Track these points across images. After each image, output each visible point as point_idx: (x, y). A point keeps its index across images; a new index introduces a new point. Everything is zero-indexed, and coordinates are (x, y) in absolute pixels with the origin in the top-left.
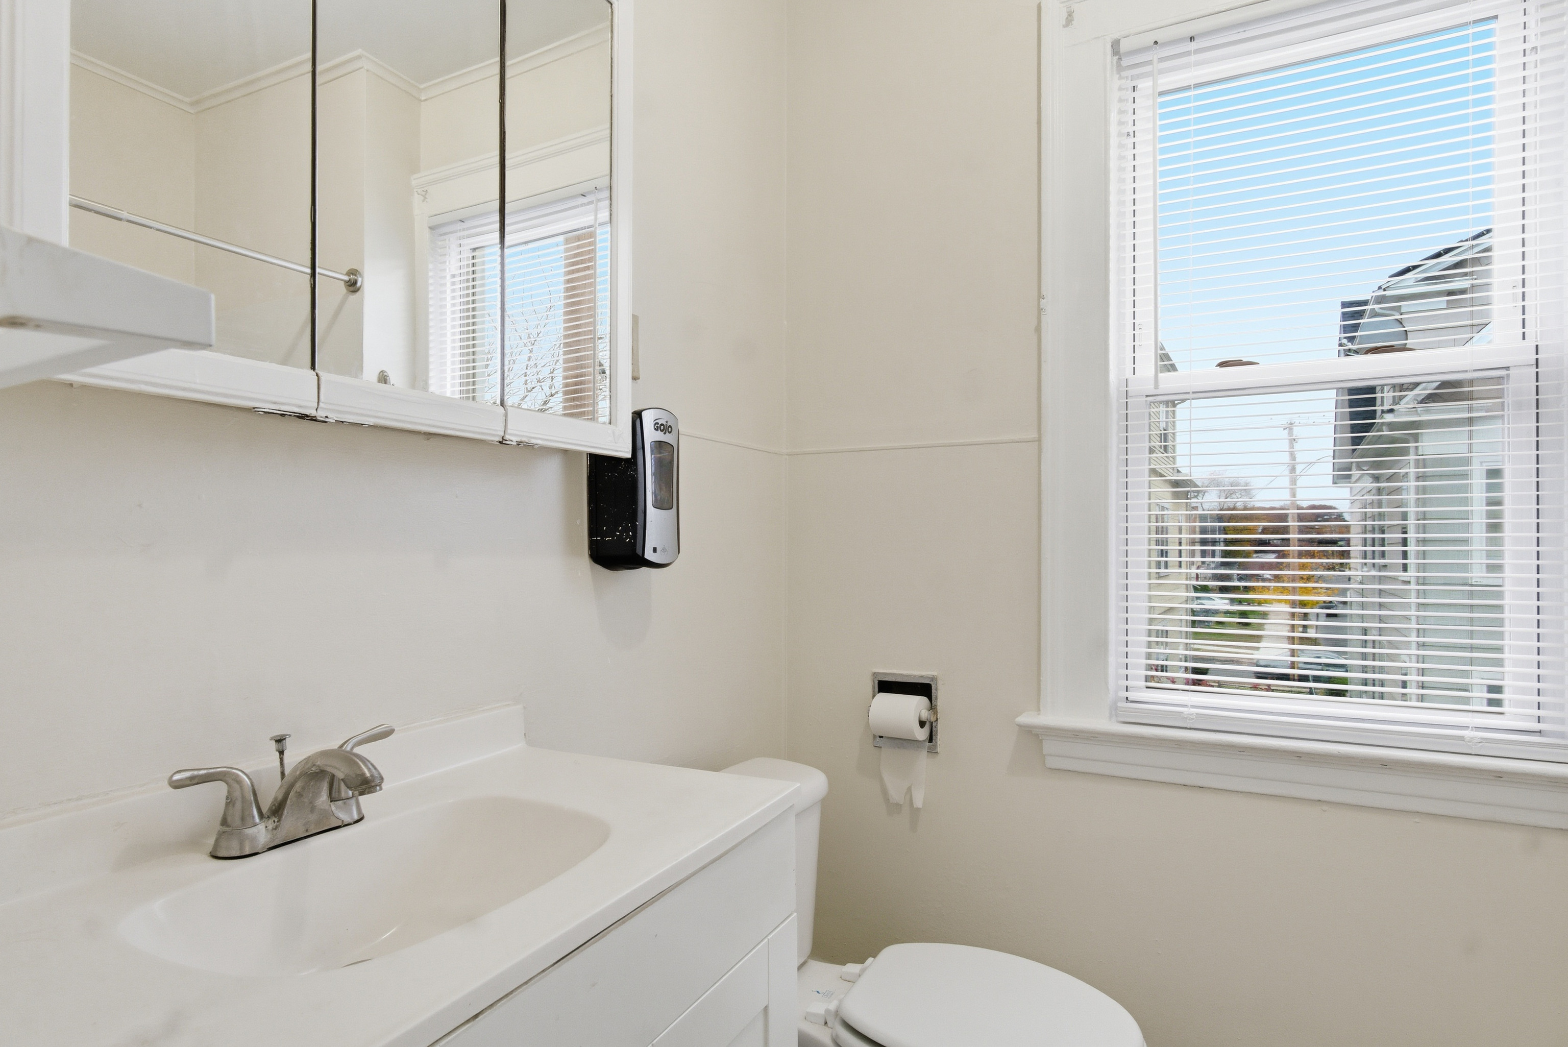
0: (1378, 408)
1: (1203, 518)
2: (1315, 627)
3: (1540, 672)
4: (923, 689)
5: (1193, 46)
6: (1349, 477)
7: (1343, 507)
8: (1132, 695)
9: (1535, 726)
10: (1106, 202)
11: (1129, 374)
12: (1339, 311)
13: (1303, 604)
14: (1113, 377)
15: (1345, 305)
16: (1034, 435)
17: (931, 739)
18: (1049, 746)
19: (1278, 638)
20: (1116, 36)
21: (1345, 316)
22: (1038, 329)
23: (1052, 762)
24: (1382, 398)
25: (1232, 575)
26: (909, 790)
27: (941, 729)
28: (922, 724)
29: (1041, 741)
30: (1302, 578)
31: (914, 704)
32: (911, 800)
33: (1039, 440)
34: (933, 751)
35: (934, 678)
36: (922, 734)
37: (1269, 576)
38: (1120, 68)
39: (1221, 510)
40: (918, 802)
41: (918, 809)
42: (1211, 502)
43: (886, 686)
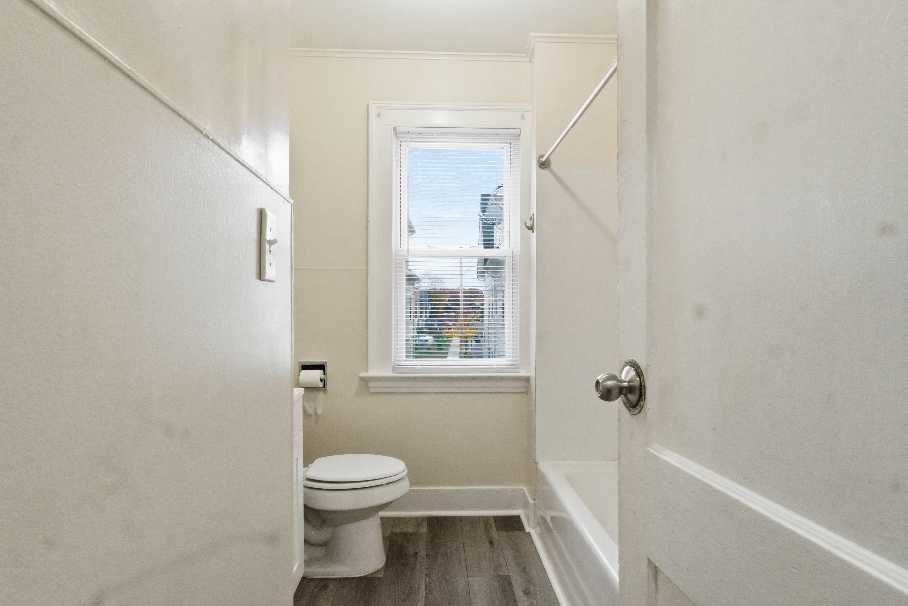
0: (494, 246)
1: (422, 292)
2: (470, 349)
3: (513, 347)
4: (321, 367)
5: (420, 136)
6: (484, 276)
7: (482, 289)
8: (400, 363)
9: (511, 363)
10: (391, 185)
11: (399, 247)
12: (480, 198)
13: (465, 337)
14: (393, 248)
15: (482, 196)
16: (365, 268)
17: (324, 386)
18: (371, 384)
19: (455, 353)
20: (395, 126)
21: (482, 200)
22: (367, 228)
23: (372, 390)
24: (496, 243)
25: (435, 324)
26: (315, 408)
27: (328, 383)
28: (321, 381)
29: (368, 382)
30: (465, 325)
31: (317, 374)
32: (316, 412)
33: (367, 270)
34: (325, 392)
35: (325, 362)
36: (321, 385)
37: (451, 324)
38: (396, 137)
39: (430, 289)
40: (319, 412)
41: (319, 415)
42: (424, 285)
43: (305, 367)
